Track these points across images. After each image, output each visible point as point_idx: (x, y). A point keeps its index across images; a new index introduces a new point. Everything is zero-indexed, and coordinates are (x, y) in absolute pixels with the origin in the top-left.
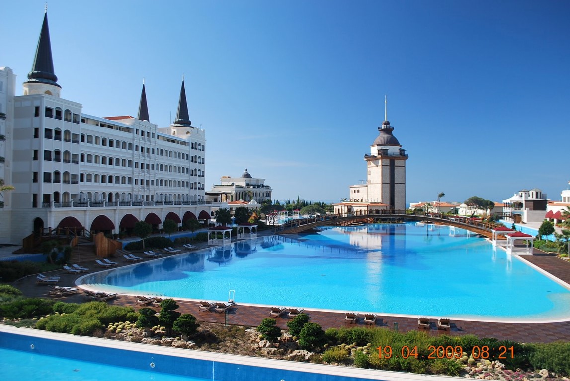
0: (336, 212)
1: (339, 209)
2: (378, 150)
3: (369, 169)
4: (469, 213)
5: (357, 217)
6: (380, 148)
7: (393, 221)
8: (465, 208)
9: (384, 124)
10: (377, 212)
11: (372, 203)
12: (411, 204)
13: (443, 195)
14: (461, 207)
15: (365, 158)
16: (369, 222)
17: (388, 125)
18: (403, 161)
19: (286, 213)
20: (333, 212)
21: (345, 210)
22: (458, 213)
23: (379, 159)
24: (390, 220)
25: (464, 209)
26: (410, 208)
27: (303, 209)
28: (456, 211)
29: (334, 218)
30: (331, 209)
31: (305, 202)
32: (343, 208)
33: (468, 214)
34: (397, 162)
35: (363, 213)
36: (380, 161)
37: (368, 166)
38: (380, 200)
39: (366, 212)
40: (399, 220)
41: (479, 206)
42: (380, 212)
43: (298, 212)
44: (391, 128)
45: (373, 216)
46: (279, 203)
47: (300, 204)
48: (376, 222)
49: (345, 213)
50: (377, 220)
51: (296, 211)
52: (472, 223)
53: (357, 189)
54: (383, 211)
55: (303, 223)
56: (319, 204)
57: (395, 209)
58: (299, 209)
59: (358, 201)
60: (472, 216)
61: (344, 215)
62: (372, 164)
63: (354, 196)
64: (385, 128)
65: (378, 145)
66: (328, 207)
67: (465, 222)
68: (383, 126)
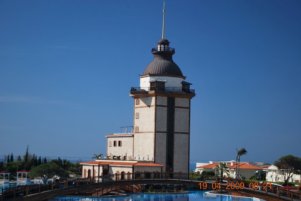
0: (85, 175)
1: (89, 171)
2: (151, 83)
3: (136, 111)
4: (282, 179)
5: (117, 182)
6: (153, 79)
7: (170, 189)
8: (275, 171)
9: (161, 44)
10: (148, 175)
11: (139, 162)
12: (198, 165)
13: (243, 152)
14: (270, 170)
15: (131, 94)
16: (134, 190)
17: (166, 46)
18: (188, 100)
19: (6, 175)
20: (81, 174)
21: (99, 171)
22: (265, 179)
23: (152, 95)
24: (166, 187)
25: (274, 173)
26: (196, 171)
27: (34, 169)
28: (263, 176)
29: (81, 183)
30: (78, 169)
31: (38, 158)
32: (96, 168)
33: (280, 180)
34: (179, 102)
35: (126, 177)
36: (154, 98)
37: (136, 106)
38: (151, 158)
39: (131, 175)
40: (179, 188)
41: (296, 169)
42: (152, 175)
43: (26, 173)
44: (171, 50)
45: (141, 182)
47: (29, 161)
48: (144, 190)
49: (99, 177)
50: (147, 187)
51: (22, 173)
52: (285, 194)
53: (117, 140)
54: (157, 175)
55: (32, 191)
56: (58, 162)
57: (175, 171)
58: (28, 169)
59: (119, 158)
60: (286, 183)
61: (97, 179)
62: (142, 103)
63: (113, 151)
64: (162, 49)
65: (151, 75)
66: (73, 166)
67: (275, 192)
68: (159, 46)
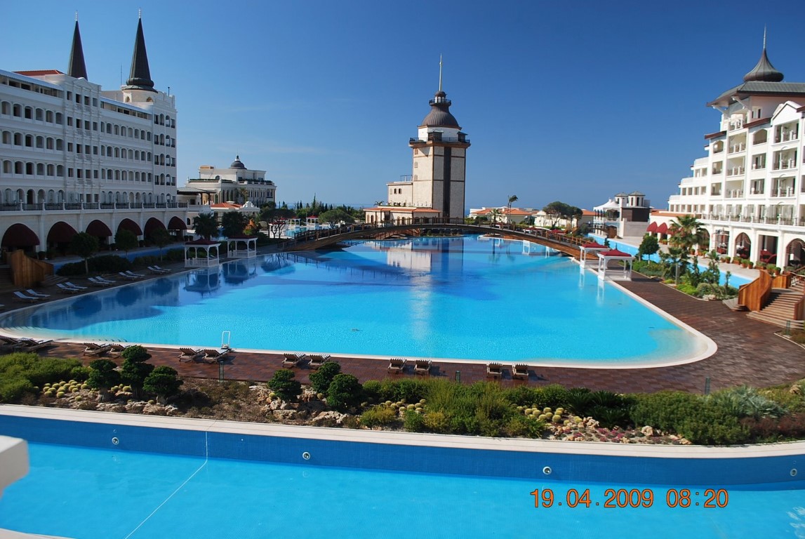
0: (368, 221)
1: (372, 216)
2: (429, 134)
3: (415, 160)
4: (549, 223)
5: (398, 226)
6: (431, 130)
7: (447, 233)
8: (543, 216)
9: (439, 95)
10: (426, 220)
11: (418, 208)
12: (472, 211)
13: (515, 198)
14: (539, 216)
15: (411, 144)
16: (414, 234)
17: (443, 98)
18: (463, 149)
19: (297, 221)
20: (365, 220)
21: (381, 217)
22: (534, 224)
23: (430, 146)
24: (443, 231)
25: (542, 218)
26: (470, 216)
27: (322, 215)
28: (532, 221)
29: (365, 228)
30: (362, 216)
31: (324, 205)
32: (379, 214)
33: (547, 225)
34: (455, 151)
35: (406, 222)
36: (431, 148)
37: (415, 156)
38: (429, 204)
39: (411, 221)
40: (455, 232)
41: (563, 214)
42: (431, 220)
43: (315, 219)
44: (447, 101)
45: (419, 227)
46: (286, 206)
47: (316, 208)
48: (424, 234)
49: (382, 222)
50: (426, 232)
51: (311, 219)
52: (553, 238)
53: (398, 188)
54: (435, 220)
55: (323, 235)
56: (343, 208)
57: (451, 217)
58: (316, 216)
59: (399, 205)
60: (553, 228)
61: (380, 224)
62: (420, 153)
63: (393, 198)
64: (440, 101)
65: (429, 126)
66: (357, 212)
67: (544, 235)
68: (436, 98)
